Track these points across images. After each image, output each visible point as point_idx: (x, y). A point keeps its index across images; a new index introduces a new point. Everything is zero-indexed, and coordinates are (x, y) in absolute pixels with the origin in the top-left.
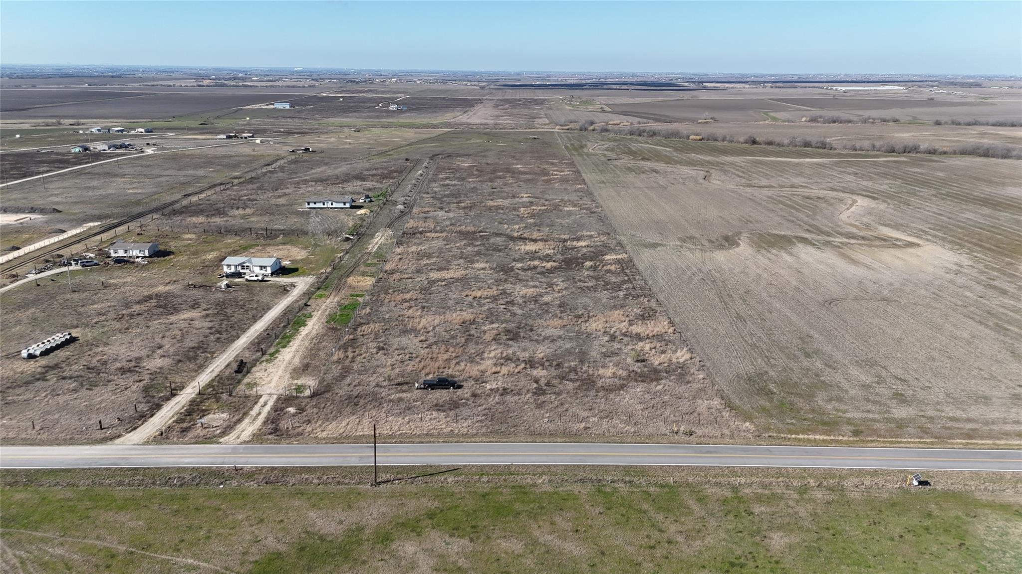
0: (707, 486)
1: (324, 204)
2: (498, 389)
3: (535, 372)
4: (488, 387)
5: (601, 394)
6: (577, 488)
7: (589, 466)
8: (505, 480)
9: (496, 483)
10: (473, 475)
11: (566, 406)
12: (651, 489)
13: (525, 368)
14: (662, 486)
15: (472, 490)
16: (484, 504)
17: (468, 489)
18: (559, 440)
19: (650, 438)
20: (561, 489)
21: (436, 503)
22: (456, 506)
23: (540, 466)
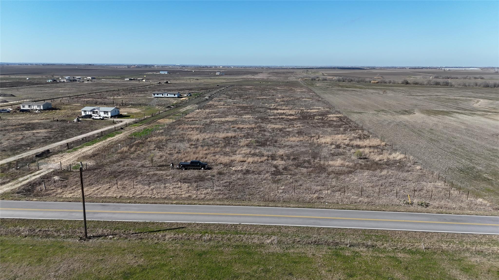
0: (468, 254)
1: (163, 95)
2: (242, 170)
3: (275, 162)
4: (234, 169)
5: (332, 176)
6: (310, 251)
7: (324, 228)
8: (229, 239)
9: (219, 242)
10: (196, 233)
11: (300, 182)
12: (400, 255)
13: (268, 160)
14: (411, 252)
15: (190, 247)
16: (198, 263)
17: (185, 247)
18: (292, 205)
19: (384, 208)
20: (292, 250)
21: (141, 261)
22: (164, 265)
23: (270, 227)
